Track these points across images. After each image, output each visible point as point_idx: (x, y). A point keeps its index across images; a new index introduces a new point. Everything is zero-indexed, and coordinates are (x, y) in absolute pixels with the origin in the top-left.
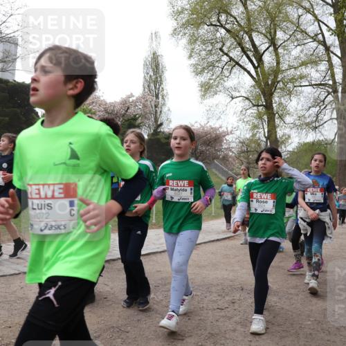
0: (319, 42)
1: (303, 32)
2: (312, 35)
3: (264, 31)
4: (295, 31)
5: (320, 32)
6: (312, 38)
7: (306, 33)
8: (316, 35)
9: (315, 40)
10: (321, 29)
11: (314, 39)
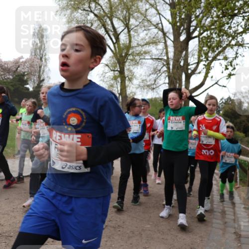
0: (159, 29)
1: (149, 21)
2: (155, 24)
3: (122, 18)
4: (143, 19)
5: (160, 22)
6: (155, 26)
7: (151, 22)
8: (158, 24)
9: (156, 28)
10: (161, 20)
11: (156, 26)
